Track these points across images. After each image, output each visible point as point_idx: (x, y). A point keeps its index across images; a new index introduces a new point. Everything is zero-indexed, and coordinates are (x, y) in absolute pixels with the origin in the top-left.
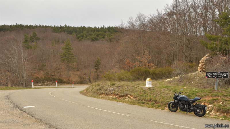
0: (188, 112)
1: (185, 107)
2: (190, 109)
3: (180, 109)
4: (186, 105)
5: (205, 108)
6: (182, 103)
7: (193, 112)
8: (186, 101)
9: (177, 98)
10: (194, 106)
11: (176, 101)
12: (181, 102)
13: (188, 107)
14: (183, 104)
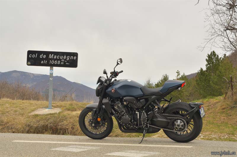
0: (148, 132)
1: (135, 119)
2: (153, 123)
3: (120, 126)
4: (140, 109)
5: (198, 113)
6: (126, 106)
7: (161, 131)
8: (138, 98)
9: (110, 89)
10: (165, 110)
11: (105, 101)
12: (122, 104)
13: (144, 115)
14: (130, 109)
